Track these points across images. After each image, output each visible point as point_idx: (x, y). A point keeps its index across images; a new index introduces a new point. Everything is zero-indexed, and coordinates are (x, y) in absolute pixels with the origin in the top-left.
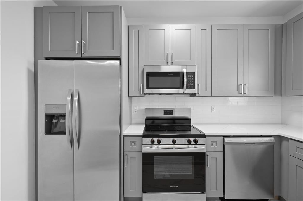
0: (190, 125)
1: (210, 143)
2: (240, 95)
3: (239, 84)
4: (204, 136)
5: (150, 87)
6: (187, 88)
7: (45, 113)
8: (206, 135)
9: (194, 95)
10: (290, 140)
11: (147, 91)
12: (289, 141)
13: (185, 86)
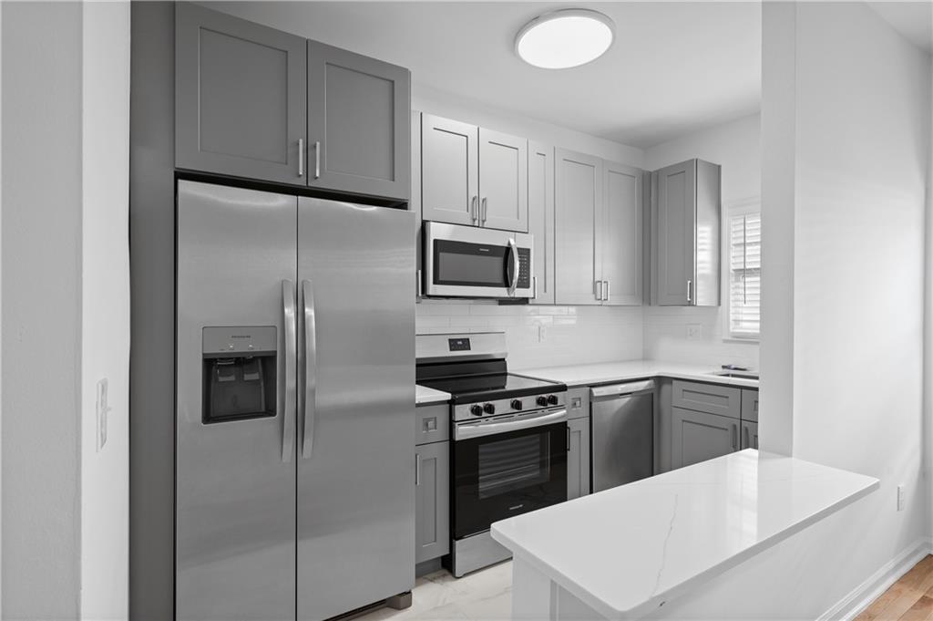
0: (506, 374)
1: (570, 402)
2: (599, 303)
3: (597, 279)
4: (563, 388)
5: (441, 279)
6: (519, 286)
7: (204, 354)
8: (568, 385)
9: (524, 301)
10: (674, 382)
11: (433, 289)
12: (671, 383)
13: (515, 280)
